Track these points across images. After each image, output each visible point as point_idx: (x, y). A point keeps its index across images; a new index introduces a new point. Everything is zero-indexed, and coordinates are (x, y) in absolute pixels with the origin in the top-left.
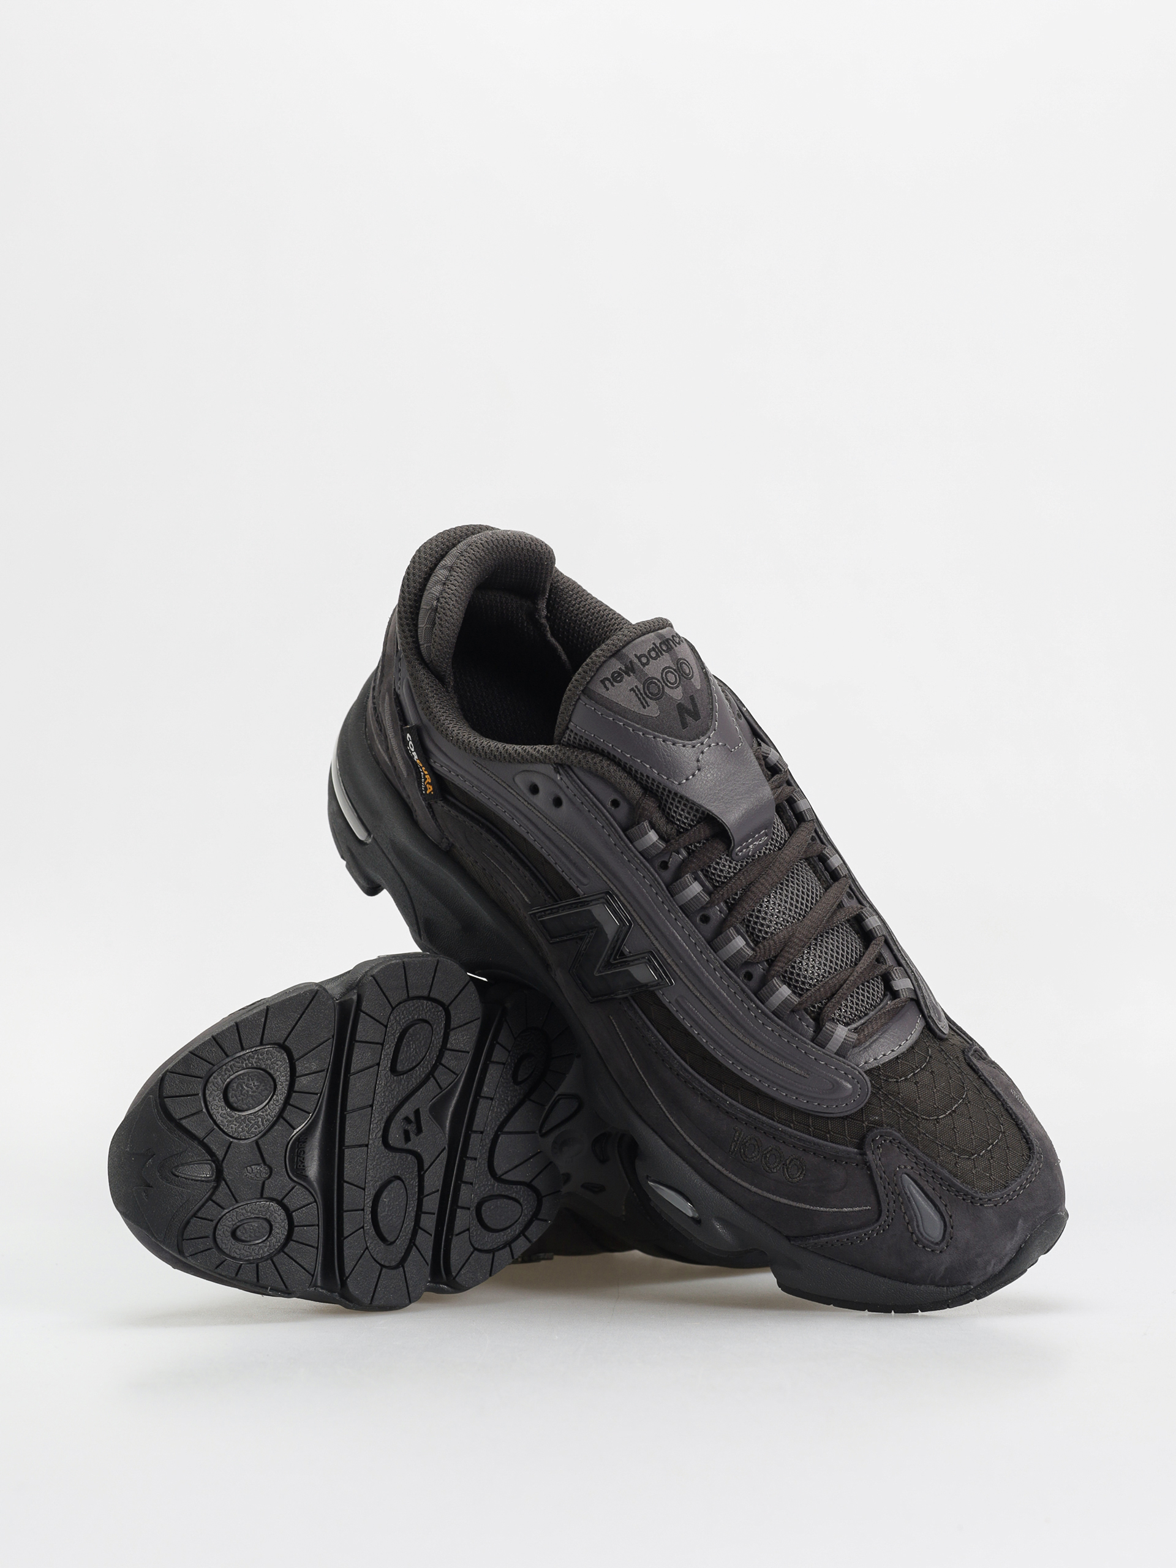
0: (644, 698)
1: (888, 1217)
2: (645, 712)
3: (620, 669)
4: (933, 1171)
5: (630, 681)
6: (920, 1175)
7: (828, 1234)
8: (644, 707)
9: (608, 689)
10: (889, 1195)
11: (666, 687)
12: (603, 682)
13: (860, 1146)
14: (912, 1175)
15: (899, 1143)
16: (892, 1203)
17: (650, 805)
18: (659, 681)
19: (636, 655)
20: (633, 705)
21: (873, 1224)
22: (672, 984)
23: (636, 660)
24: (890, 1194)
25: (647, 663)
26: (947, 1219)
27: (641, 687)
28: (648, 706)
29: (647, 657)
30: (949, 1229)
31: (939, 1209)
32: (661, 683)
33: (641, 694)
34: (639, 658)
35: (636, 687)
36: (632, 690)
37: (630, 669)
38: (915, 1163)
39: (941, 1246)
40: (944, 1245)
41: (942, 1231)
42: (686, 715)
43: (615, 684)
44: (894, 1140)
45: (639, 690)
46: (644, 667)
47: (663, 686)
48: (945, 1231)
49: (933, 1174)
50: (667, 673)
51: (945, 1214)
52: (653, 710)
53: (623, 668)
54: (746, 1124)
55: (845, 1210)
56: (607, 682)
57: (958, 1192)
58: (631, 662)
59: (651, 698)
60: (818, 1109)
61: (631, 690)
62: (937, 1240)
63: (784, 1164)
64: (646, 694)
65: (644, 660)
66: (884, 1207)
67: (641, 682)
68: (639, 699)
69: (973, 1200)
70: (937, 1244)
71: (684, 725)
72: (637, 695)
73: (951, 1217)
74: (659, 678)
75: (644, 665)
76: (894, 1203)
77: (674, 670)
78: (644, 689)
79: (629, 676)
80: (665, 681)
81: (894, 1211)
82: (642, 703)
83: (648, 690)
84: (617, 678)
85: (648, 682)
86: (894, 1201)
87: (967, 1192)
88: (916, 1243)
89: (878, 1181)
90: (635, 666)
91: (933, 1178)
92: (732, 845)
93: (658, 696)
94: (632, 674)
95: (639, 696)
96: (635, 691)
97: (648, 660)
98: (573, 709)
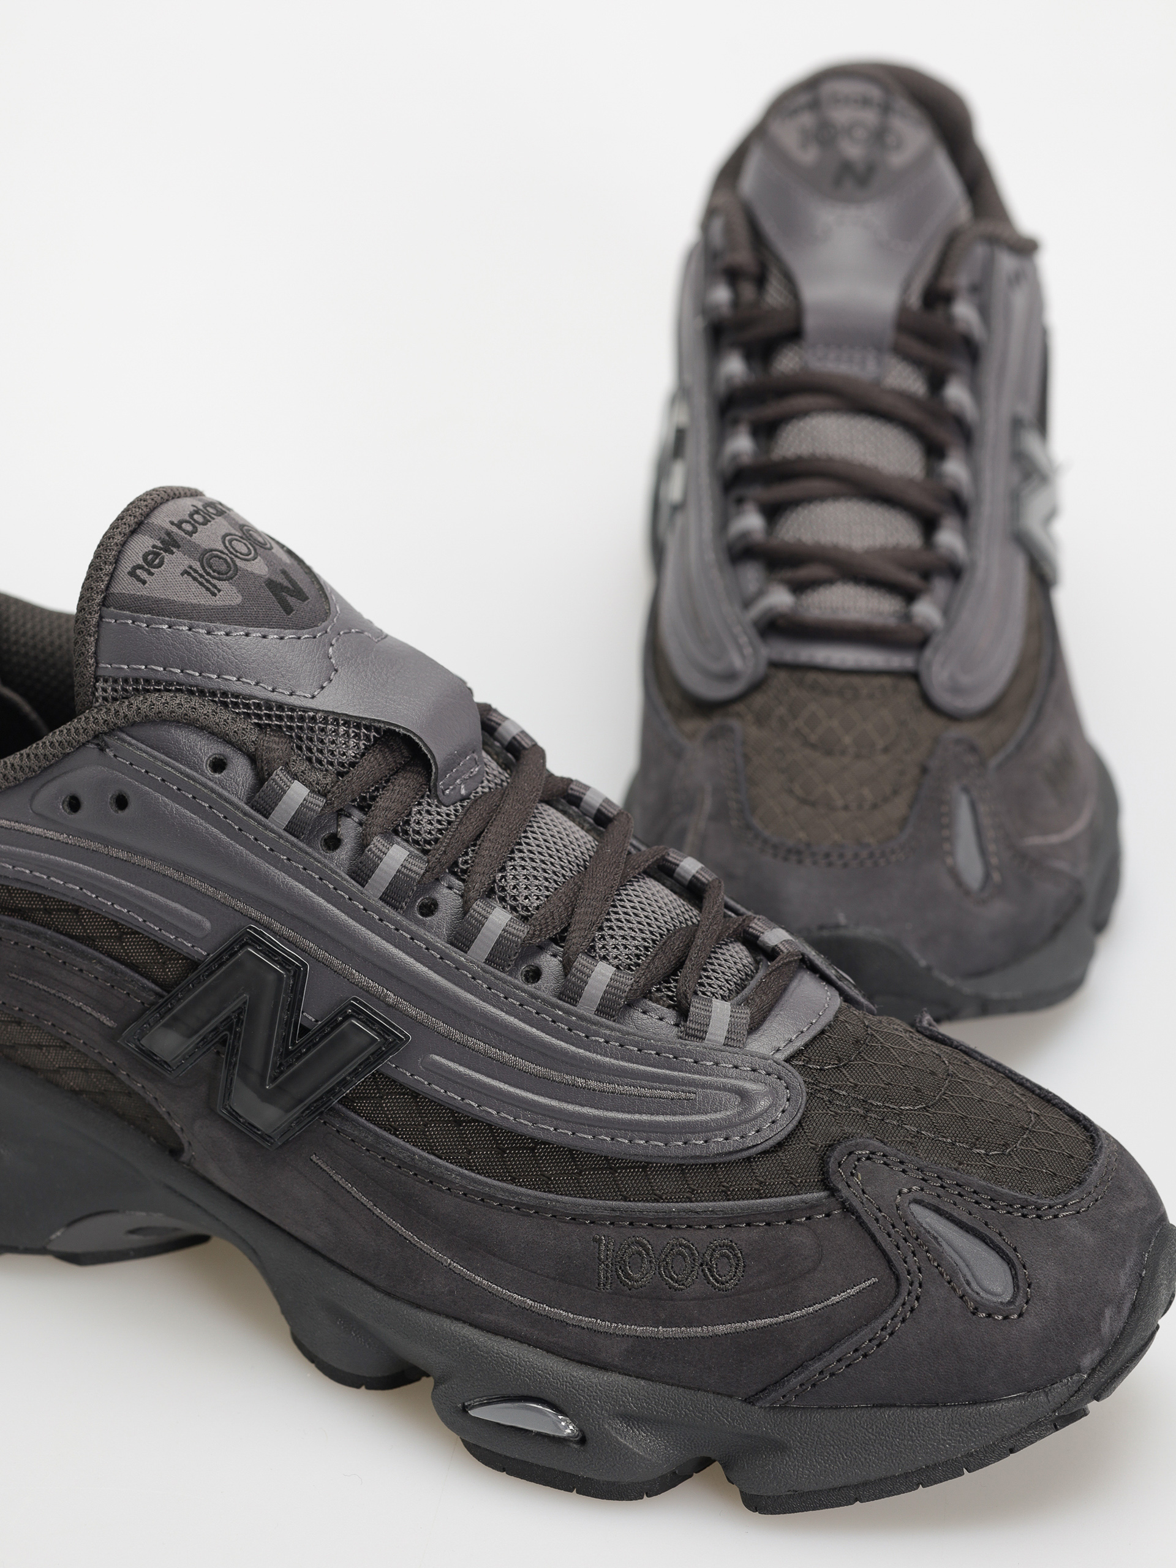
0: (208, 581)
1: (911, 1284)
2: (218, 601)
3: (154, 546)
4: (957, 1184)
5: (176, 562)
6: (939, 1196)
7: (819, 1355)
8: (214, 595)
9: (144, 582)
10: (901, 1245)
11: (237, 561)
12: (132, 573)
13: (826, 1184)
14: (928, 1199)
15: (884, 1155)
16: (910, 1258)
17: (275, 746)
18: (222, 552)
19: (172, 523)
20: (193, 594)
21: (891, 1305)
22: (407, 1038)
23: (175, 529)
24: (902, 1243)
25: (195, 531)
26: (1011, 1254)
27: (197, 565)
28: (219, 591)
29: (189, 522)
30: (1021, 1271)
31: (992, 1242)
32: (227, 555)
33: (201, 576)
34: (179, 525)
35: (191, 567)
36: (186, 572)
37: (170, 543)
38: (923, 1179)
39: (1017, 1304)
40: (1020, 1300)
41: (1009, 1278)
42: (284, 594)
43: (153, 570)
44: (873, 1153)
45: (196, 571)
46: (191, 536)
47: (231, 559)
48: (1015, 1277)
49: (959, 1189)
50: (230, 542)
51: (1004, 1247)
52: (229, 595)
53: (160, 545)
54: (612, 1223)
55: (835, 1299)
56: (139, 572)
57: (1011, 1206)
58: (168, 534)
59: (220, 579)
60: (730, 1146)
61: (182, 574)
62: (1007, 1298)
63: (702, 1265)
64: (208, 574)
65: (188, 527)
66: (902, 1268)
67: (195, 559)
68: (201, 584)
69: (1039, 1213)
70: (1010, 1303)
71: (288, 609)
72: (195, 579)
73: (1015, 1250)
74: (222, 548)
75: (190, 534)
76: (915, 1255)
77: (241, 537)
78: (204, 568)
79: (172, 553)
80: (235, 553)
81: (919, 1269)
82: (208, 589)
83: (211, 567)
84: (152, 560)
85: (206, 557)
86: (913, 1252)
87: (1026, 1200)
88: (974, 1314)
89: (874, 1227)
90: (178, 539)
91: (962, 1196)
92: (434, 770)
93: (230, 573)
94: (175, 550)
95: (200, 579)
96: (189, 574)
97: (194, 527)
98: (97, 640)
